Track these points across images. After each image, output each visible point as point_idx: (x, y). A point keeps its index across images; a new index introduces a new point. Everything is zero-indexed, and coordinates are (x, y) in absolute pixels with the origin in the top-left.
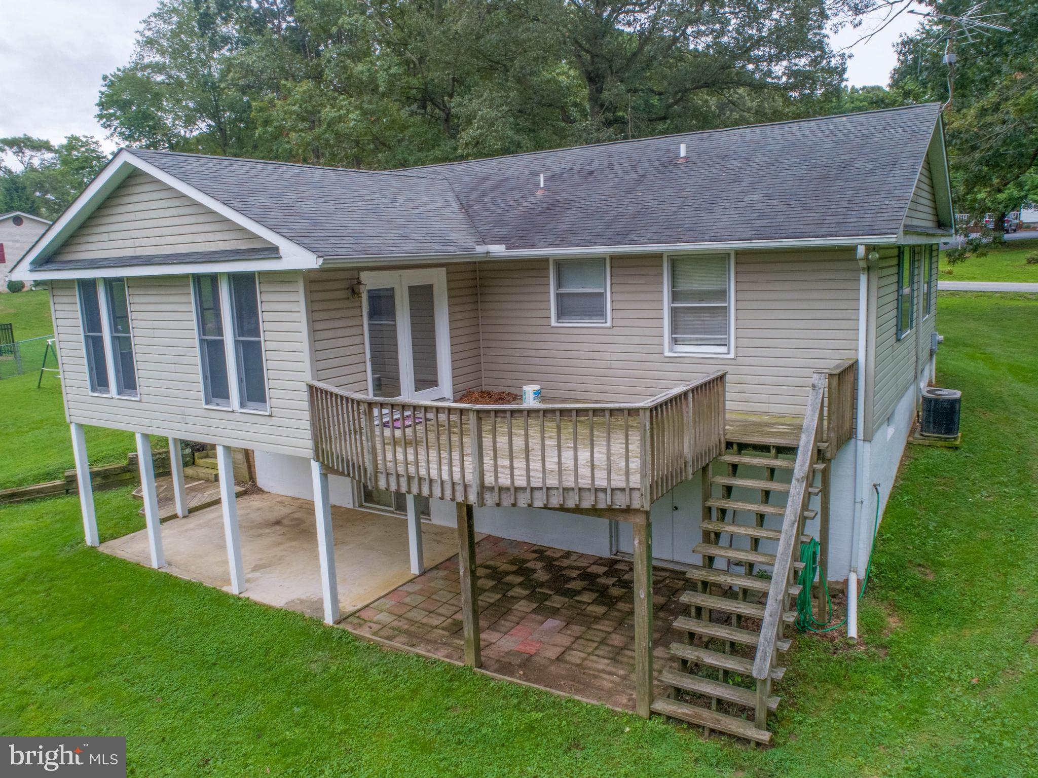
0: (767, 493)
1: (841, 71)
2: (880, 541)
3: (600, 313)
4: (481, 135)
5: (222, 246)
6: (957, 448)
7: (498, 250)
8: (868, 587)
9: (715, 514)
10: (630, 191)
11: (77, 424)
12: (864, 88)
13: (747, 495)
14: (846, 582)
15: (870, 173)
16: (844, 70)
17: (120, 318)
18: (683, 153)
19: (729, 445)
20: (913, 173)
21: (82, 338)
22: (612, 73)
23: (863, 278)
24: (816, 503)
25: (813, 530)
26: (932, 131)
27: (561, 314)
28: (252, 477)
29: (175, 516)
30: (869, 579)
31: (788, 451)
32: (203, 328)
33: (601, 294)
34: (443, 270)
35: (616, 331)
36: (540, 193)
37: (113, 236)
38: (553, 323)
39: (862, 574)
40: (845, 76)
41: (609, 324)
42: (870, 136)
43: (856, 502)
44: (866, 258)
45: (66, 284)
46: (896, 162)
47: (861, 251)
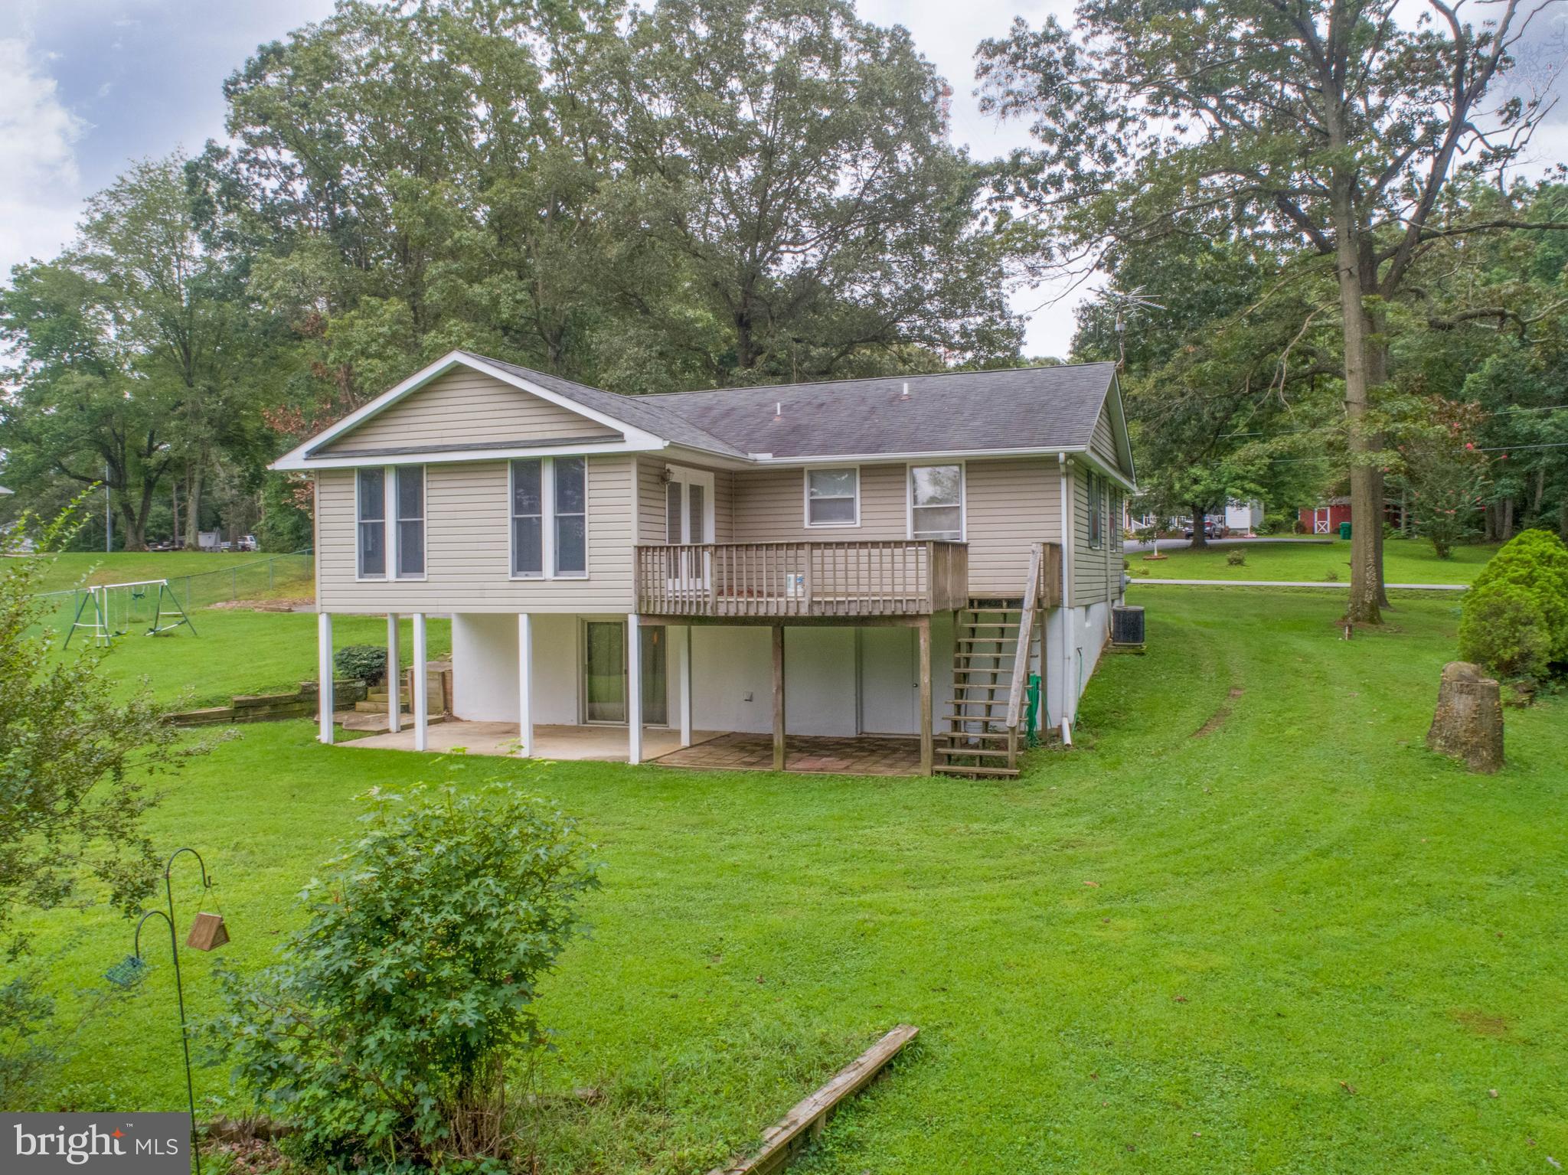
0: (1002, 630)
1: (1018, 335)
2: (1083, 702)
3: (850, 516)
4: (630, 376)
5: (549, 436)
6: (1143, 654)
7: (765, 458)
8: (1077, 726)
9: (964, 647)
10: (866, 419)
11: (329, 614)
12: (1035, 359)
13: (988, 632)
14: (1060, 727)
15: (1064, 408)
16: (1022, 333)
17: (411, 503)
18: (906, 391)
19: (972, 602)
20: (1096, 408)
21: (356, 526)
22: (772, 318)
23: (1064, 481)
24: (1037, 650)
25: (1036, 665)
26: (1109, 382)
27: (814, 517)
28: (447, 705)
29: (387, 731)
30: (1078, 724)
31: (1016, 602)
32: (518, 507)
33: (851, 500)
34: (711, 475)
35: (864, 530)
36: (777, 419)
37: (413, 428)
38: (806, 525)
39: (1072, 719)
40: (1024, 339)
41: (858, 525)
42: (1061, 384)
43: (1065, 658)
44: (1065, 463)
45: (345, 473)
46: (1083, 402)
47: (1062, 457)
